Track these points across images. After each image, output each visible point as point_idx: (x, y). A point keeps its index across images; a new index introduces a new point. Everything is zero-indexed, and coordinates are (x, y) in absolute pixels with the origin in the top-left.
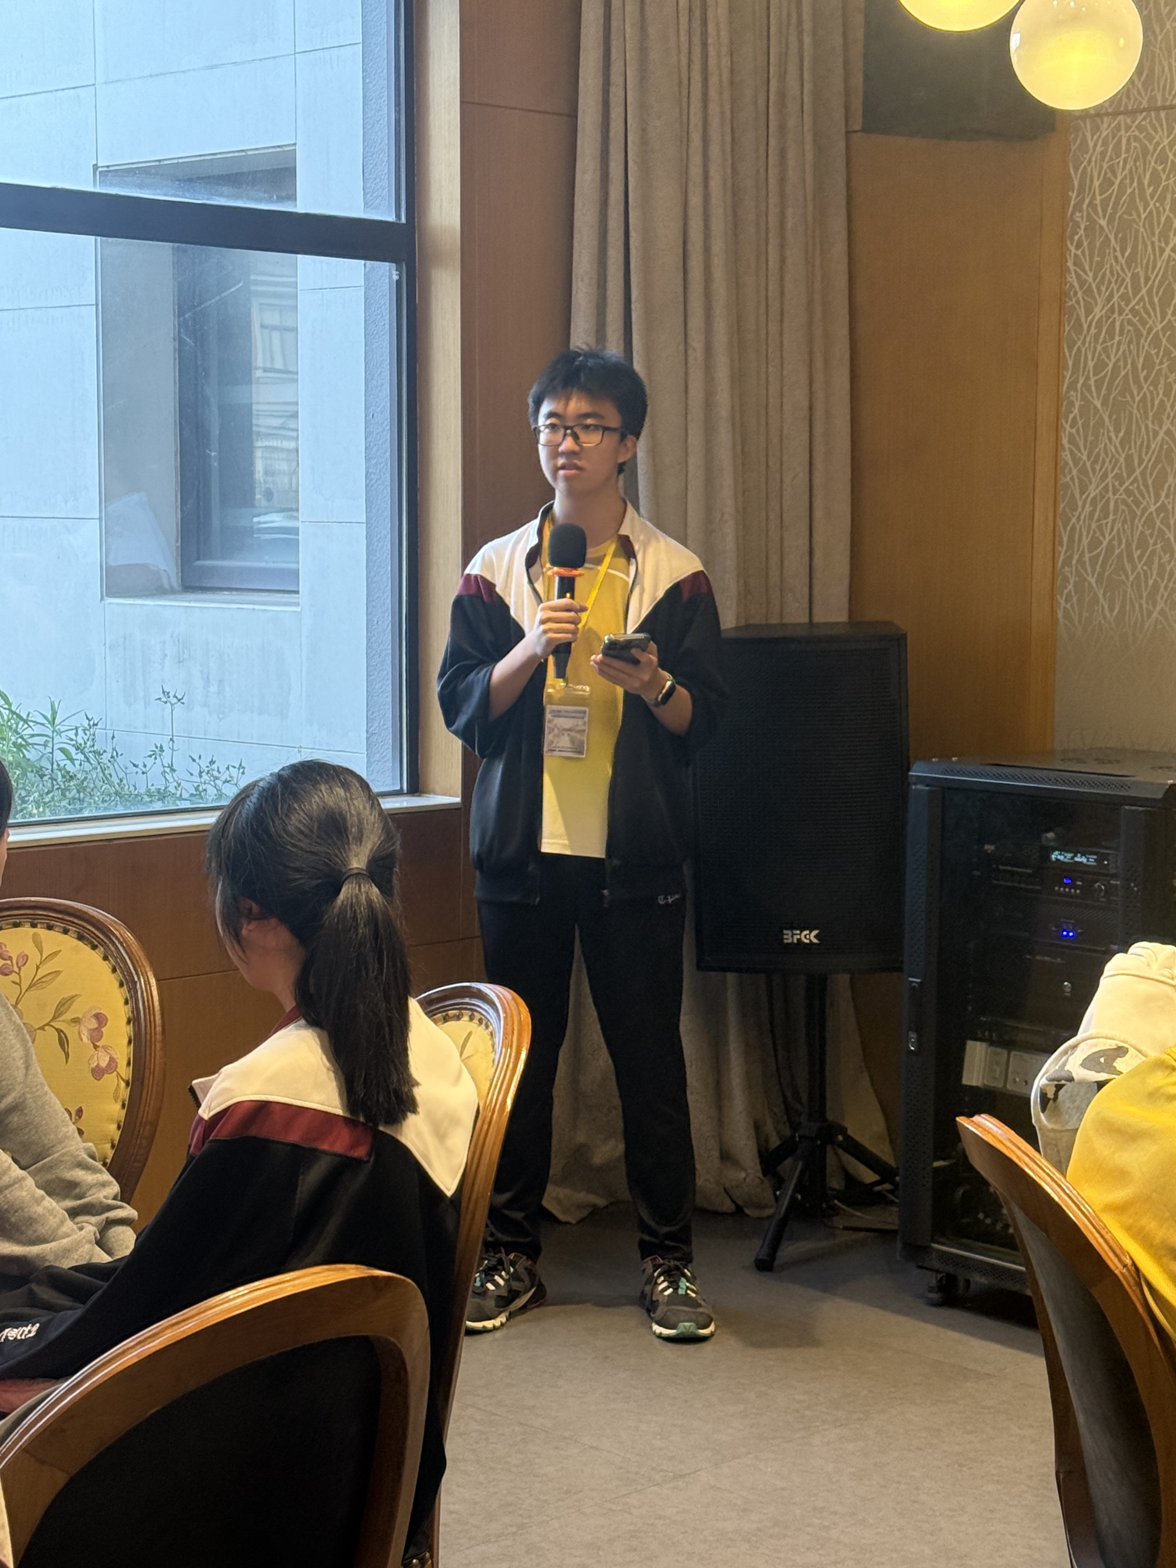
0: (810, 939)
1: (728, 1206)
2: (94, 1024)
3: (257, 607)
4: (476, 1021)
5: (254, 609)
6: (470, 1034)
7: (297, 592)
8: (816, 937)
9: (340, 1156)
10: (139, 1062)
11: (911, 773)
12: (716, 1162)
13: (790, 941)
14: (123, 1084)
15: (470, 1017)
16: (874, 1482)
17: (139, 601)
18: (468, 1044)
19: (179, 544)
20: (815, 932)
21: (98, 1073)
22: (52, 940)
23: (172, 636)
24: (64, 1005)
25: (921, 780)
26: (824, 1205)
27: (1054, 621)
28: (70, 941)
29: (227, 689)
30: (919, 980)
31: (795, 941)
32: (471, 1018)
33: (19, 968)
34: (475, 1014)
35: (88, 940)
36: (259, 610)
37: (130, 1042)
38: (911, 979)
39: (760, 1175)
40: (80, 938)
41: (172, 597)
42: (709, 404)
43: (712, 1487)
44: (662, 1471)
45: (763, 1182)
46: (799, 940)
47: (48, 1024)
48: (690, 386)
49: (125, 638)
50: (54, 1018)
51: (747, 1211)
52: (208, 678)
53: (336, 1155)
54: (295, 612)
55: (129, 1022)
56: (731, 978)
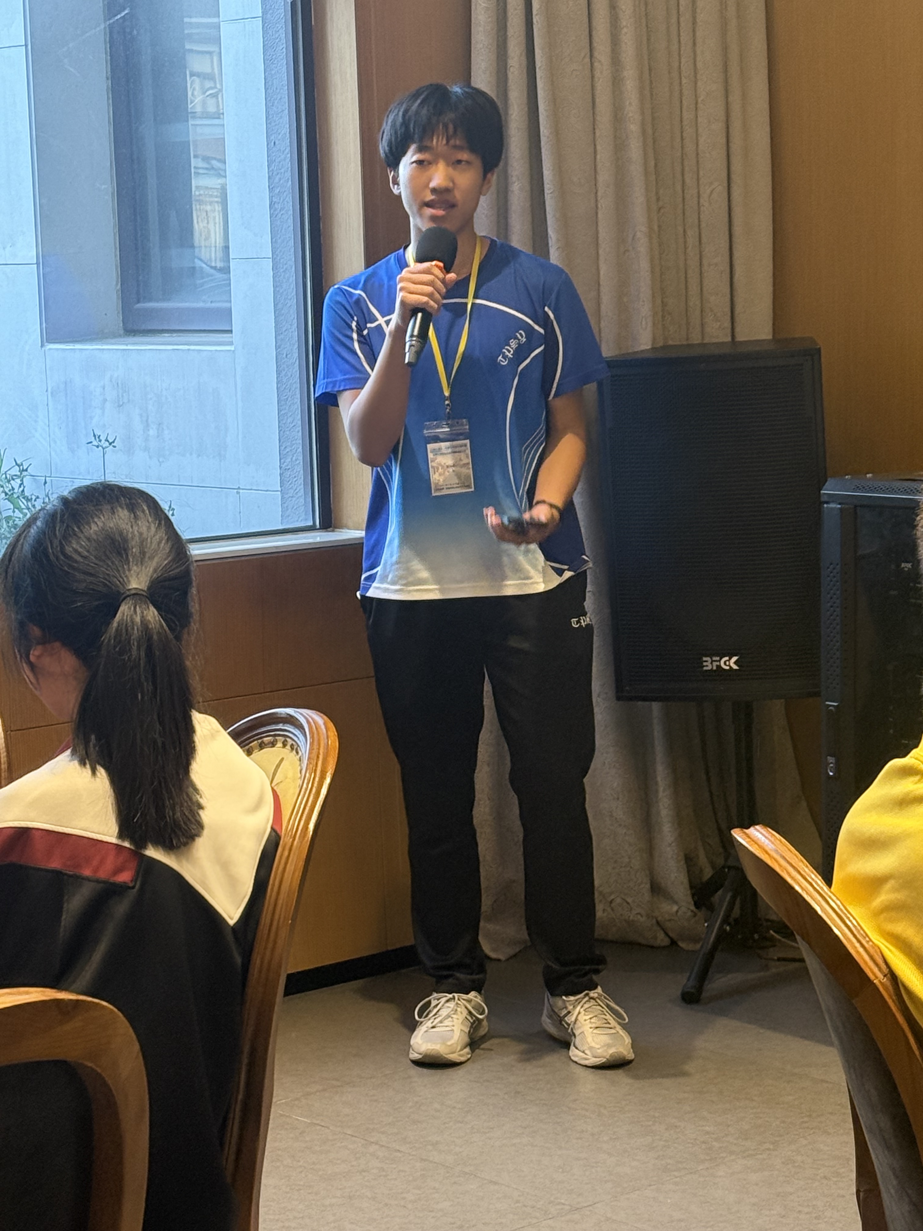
0: (729, 666)
1: (661, 940)
3: (192, 347)
4: (288, 747)
5: (189, 350)
6: (282, 759)
7: (231, 331)
8: (735, 663)
9: (104, 882)
11: (822, 492)
12: (647, 896)
13: (709, 668)
15: (283, 743)
16: (775, 1212)
17: (78, 346)
18: (279, 770)
19: (119, 286)
20: (735, 659)
23: (111, 381)
25: (833, 498)
26: (756, 936)
29: (166, 432)
30: (835, 704)
31: (715, 668)
32: (284, 745)
34: (288, 739)
36: (193, 350)
38: (827, 703)
39: (693, 908)
41: (113, 341)
42: (618, 118)
43: (608, 1219)
44: (559, 1204)
45: (695, 915)
46: (719, 667)
48: (597, 100)
49: (66, 383)
51: (682, 944)
52: (147, 421)
53: (98, 881)
54: (230, 351)
56: (656, 707)
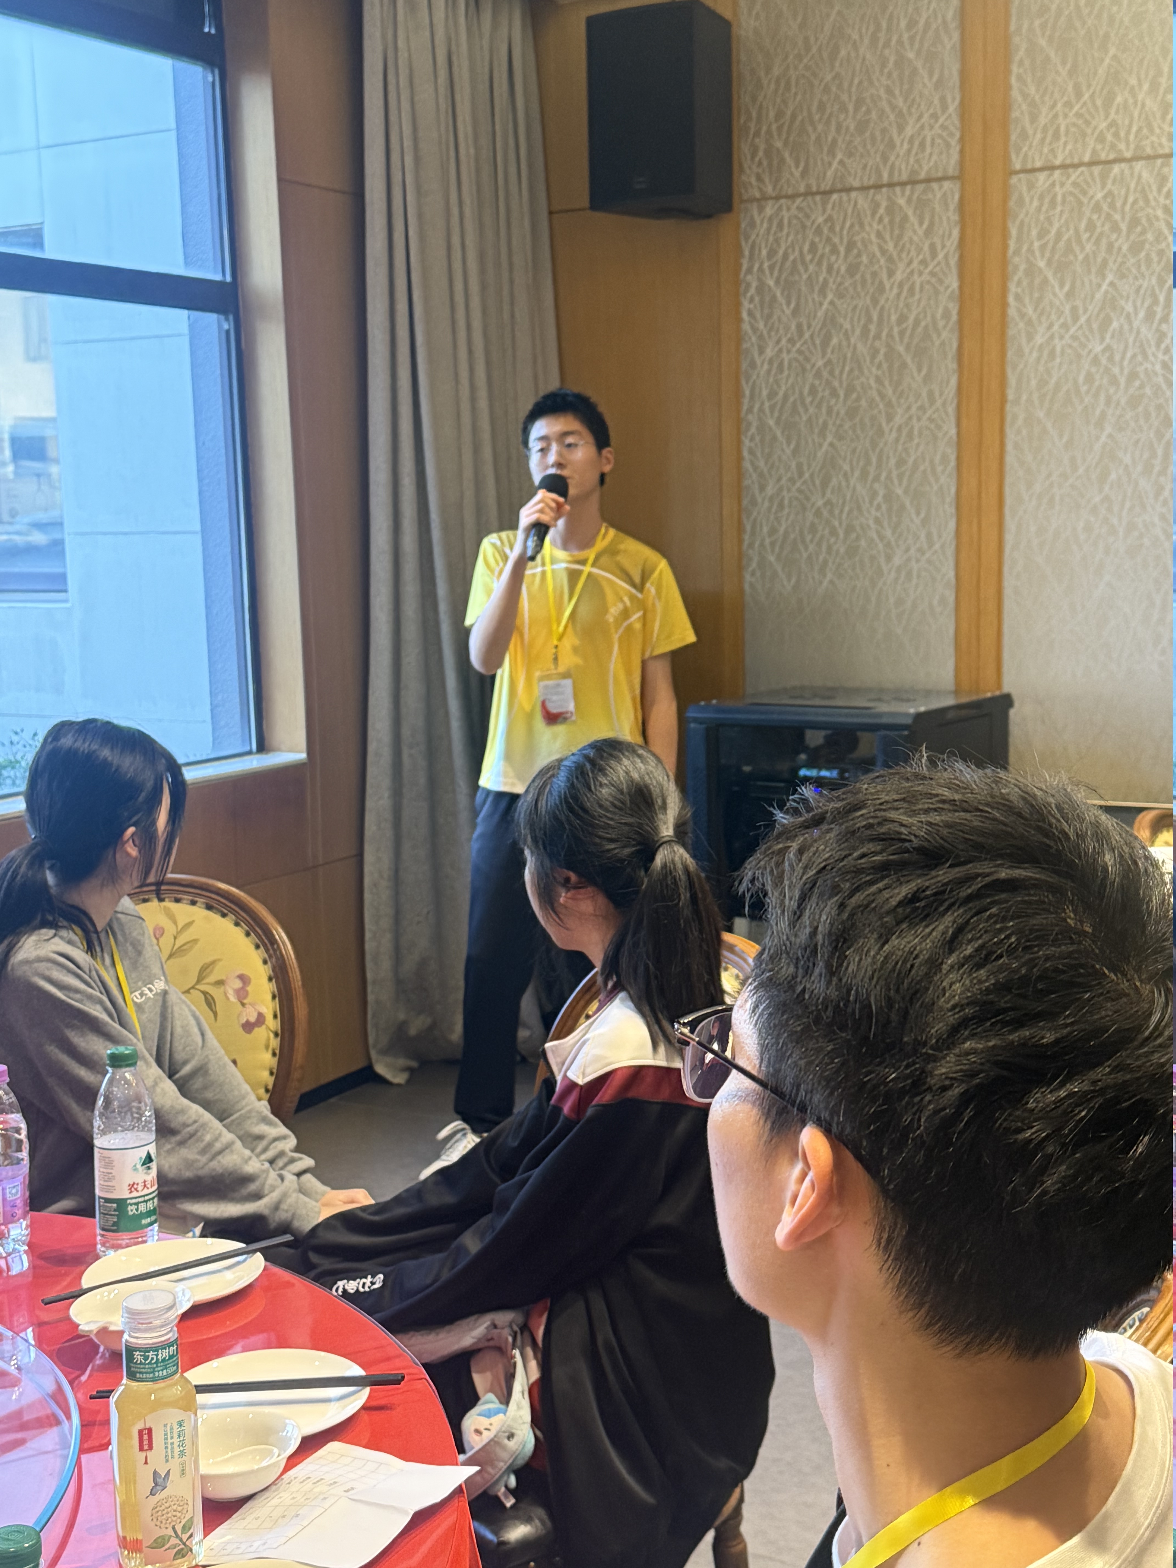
2: (238, 984)
3: (29, 605)
7: (66, 591)
10: (286, 1014)
14: (272, 1035)
21: (248, 1027)
22: (184, 911)
24: (204, 971)
27: (742, 591)
28: (199, 913)
33: (157, 939)
35: (217, 909)
37: (274, 997)
40: (209, 907)
47: (193, 988)
50: (198, 982)
54: (59, 607)
55: (270, 979)
